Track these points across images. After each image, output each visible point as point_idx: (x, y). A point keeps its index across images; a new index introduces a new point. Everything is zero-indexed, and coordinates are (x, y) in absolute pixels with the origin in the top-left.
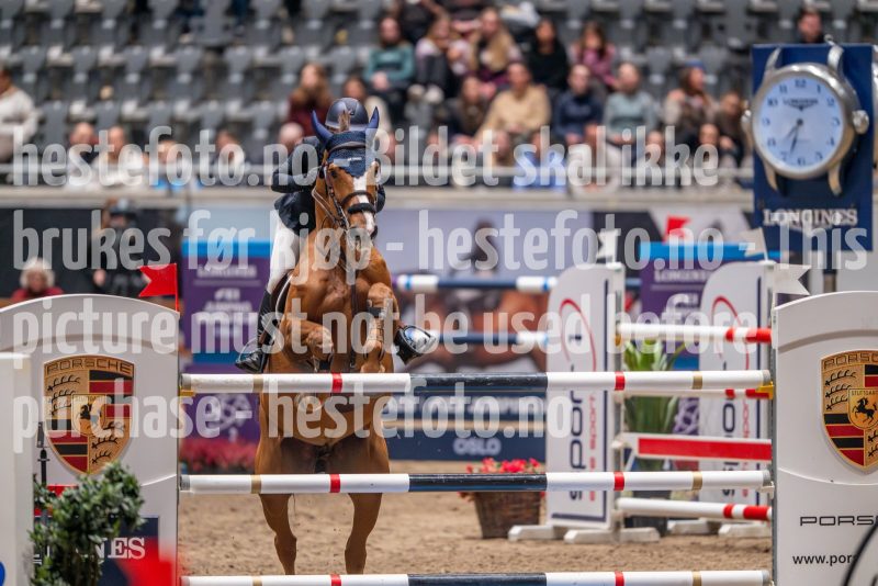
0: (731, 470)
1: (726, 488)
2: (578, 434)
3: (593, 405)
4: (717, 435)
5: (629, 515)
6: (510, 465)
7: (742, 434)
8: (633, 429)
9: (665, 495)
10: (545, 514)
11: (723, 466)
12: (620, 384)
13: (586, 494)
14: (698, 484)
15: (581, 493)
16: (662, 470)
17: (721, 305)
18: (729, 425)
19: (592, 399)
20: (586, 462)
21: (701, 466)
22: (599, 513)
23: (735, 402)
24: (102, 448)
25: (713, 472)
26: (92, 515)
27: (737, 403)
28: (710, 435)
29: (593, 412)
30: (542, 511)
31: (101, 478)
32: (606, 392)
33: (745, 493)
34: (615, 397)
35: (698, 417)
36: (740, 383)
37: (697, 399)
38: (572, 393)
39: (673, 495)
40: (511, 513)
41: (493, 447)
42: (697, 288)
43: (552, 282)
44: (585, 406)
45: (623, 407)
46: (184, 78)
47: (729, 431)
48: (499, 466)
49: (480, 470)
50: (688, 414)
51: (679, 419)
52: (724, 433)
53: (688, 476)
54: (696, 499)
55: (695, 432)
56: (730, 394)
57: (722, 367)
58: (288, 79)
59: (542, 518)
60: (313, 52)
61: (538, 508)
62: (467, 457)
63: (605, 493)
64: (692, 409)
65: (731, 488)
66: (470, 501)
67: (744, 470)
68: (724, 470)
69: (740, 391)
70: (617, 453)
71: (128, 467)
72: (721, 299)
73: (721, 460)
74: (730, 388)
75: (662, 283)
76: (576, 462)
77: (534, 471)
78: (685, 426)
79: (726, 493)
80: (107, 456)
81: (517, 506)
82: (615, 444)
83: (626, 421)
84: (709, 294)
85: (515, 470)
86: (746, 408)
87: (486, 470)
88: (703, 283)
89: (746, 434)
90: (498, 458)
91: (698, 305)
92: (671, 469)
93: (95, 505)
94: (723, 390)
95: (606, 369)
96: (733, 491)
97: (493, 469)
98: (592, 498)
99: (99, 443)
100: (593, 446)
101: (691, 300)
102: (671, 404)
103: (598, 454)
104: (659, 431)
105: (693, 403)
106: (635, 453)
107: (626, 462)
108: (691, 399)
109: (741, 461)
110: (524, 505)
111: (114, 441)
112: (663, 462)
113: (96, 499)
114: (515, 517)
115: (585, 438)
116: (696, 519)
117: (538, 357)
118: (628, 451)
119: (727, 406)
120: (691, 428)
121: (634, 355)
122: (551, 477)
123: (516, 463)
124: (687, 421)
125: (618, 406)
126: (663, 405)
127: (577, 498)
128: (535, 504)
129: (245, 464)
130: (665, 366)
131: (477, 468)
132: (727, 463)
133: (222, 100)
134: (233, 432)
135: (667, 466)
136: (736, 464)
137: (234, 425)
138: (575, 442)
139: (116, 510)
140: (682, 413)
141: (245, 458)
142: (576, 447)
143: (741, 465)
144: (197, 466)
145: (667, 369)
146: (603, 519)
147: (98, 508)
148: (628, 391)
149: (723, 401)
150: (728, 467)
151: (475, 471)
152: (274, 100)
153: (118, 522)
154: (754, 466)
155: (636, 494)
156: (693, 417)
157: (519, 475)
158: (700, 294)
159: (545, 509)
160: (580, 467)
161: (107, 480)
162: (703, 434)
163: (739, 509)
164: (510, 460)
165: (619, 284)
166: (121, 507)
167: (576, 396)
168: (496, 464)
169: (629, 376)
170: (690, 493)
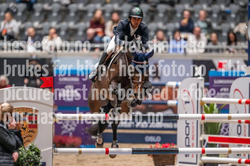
0: (240, 147)
1: (238, 153)
2: (188, 135)
3: (193, 125)
4: (235, 135)
5: (205, 162)
6: (165, 145)
7: (244, 135)
8: (207, 133)
9: (217, 155)
10: (177, 162)
11: (237, 146)
12: (203, 118)
13: (190, 155)
14: (230, 152)
15: (189, 155)
16: (216, 147)
17: (237, 92)
18: (239, 132)
19: (193, 123)
20: (191, 144)
21: (230, 146)
22: (195, 162)
23: (241, 125)
24: (27, 139)
25: (234, 148)
26: (24, 161)
27: (242, 125)
28: (233, 135)
29: (193, 127)
30: (176, 160)
31: (27, 149)
32: (197, 121)
33: (245, 155)
34: (201, 122)
35: (228, 129)
36: (243, 118)
37: (228, 124)
38: (186, 121)
39: (220, 156)
40: (165, 162)
41: (158, 139)
42: (229, 86)
43: (179, 83)
44: (190, 126)
45: (203, 126)
46: (55, 14)
47: (239, 134)
48: (161, 145)
49: (155, 147)
50: (225, 128)
51: (222, 130)
52: (237, 135)
53: (226, 149)
54: (228, 157)
55: (227, 135)
56: (240, 122)
57: (237, 113)
58: (90, 15)
59: (175, 163)
60: (98, 6)
61: (174, 160)
62: (150, 143)
63: (197, 155)
64: (226, 127)
65: (240, 153)
66: (151, 157)
67: (244, 147)
68: (237, 147)
69: (243, 121)
70: (201, 141)
71: (36, 145)
72: (236, 90)
73: (236, 144)
74: (240, 120)
75: (217, 84)
76: (187, 144)
77: (173, 147)
78: (224, 132)
79: (238, 155)
80: (29, 141)
81: (167, 159)
82: (201, 138)
83: (204, 131)
84: (233, 88)
85: (166, 147)
86: (245, 126)
87: (157, 147)
88: (230, 84)
89: (245, 135)
90: (161, 143)
91: (229, 92)
92: (219, 147)
93: (25, 158)
94: (237, 121)
95: (197, 113)
96: (240, 154)
97: (159, 146)
98: (193, 156)
99: (26, 137)
100: (193, 139)
101: (226, 90)
102: (220, 125)
103: (195, 141)
104: (215, 134)
105: (227, 125)
106: (207, 141)
107: (204, 144)
108: (226, 123)
109: (243, 144)
110: (169, 159)
111: (31, 136)
112: (216, 144)
113: (25, 156)
114: (167, 163)
115: (190, 136)
116: (228, 164)
117: (174, 109)
118: (205, 141)
119: (238, 126)
120: (226, 133)
121: (207, 108)
122: (180, 149)
123: (167, 145)
124: (225, 131)
125: (201, 126)
126: (217, 126)
127: (188, 157)
128: (173, 158)
129: (75, 144)
130: (217, 112)
131: (153, 146)
132: (239, 145)
133: (68, 21)
134: (71, 134)
135: (218, 146)
136: (241, 145)
137: (71, 131)
138: (187, 138)
139: (32, 160)
140: (223, 128)
141: (74, 142)
142: (187, 139)
143: (243, 146)
144: (59, 145)
145: (218, 113)
146: (196, 164)
147: (26, 159)
148: (206, 121)
149: (238, 124)
150: (239, 146)
151: (153, 147)
152: (85, 22)
153: (32, 164)
154: (248, 146)
155: (208, 155)
156: (227, 129)
157: (168, 149)
158: (229, 88)
159: (177, 160)
160: (189, 146)
161: (29, 150)
162: (230, 135)
163: (243, 160)
164: (165, 144)
165: (202, 84)
166: (34, 159)
167: (188, 122)
168: (160, 145)
169: (206, 115)
170: (226, 155)
